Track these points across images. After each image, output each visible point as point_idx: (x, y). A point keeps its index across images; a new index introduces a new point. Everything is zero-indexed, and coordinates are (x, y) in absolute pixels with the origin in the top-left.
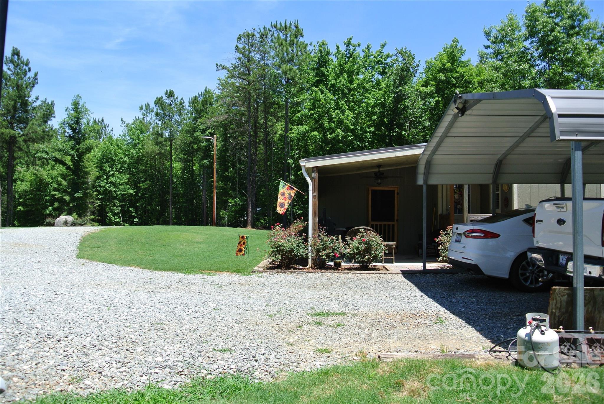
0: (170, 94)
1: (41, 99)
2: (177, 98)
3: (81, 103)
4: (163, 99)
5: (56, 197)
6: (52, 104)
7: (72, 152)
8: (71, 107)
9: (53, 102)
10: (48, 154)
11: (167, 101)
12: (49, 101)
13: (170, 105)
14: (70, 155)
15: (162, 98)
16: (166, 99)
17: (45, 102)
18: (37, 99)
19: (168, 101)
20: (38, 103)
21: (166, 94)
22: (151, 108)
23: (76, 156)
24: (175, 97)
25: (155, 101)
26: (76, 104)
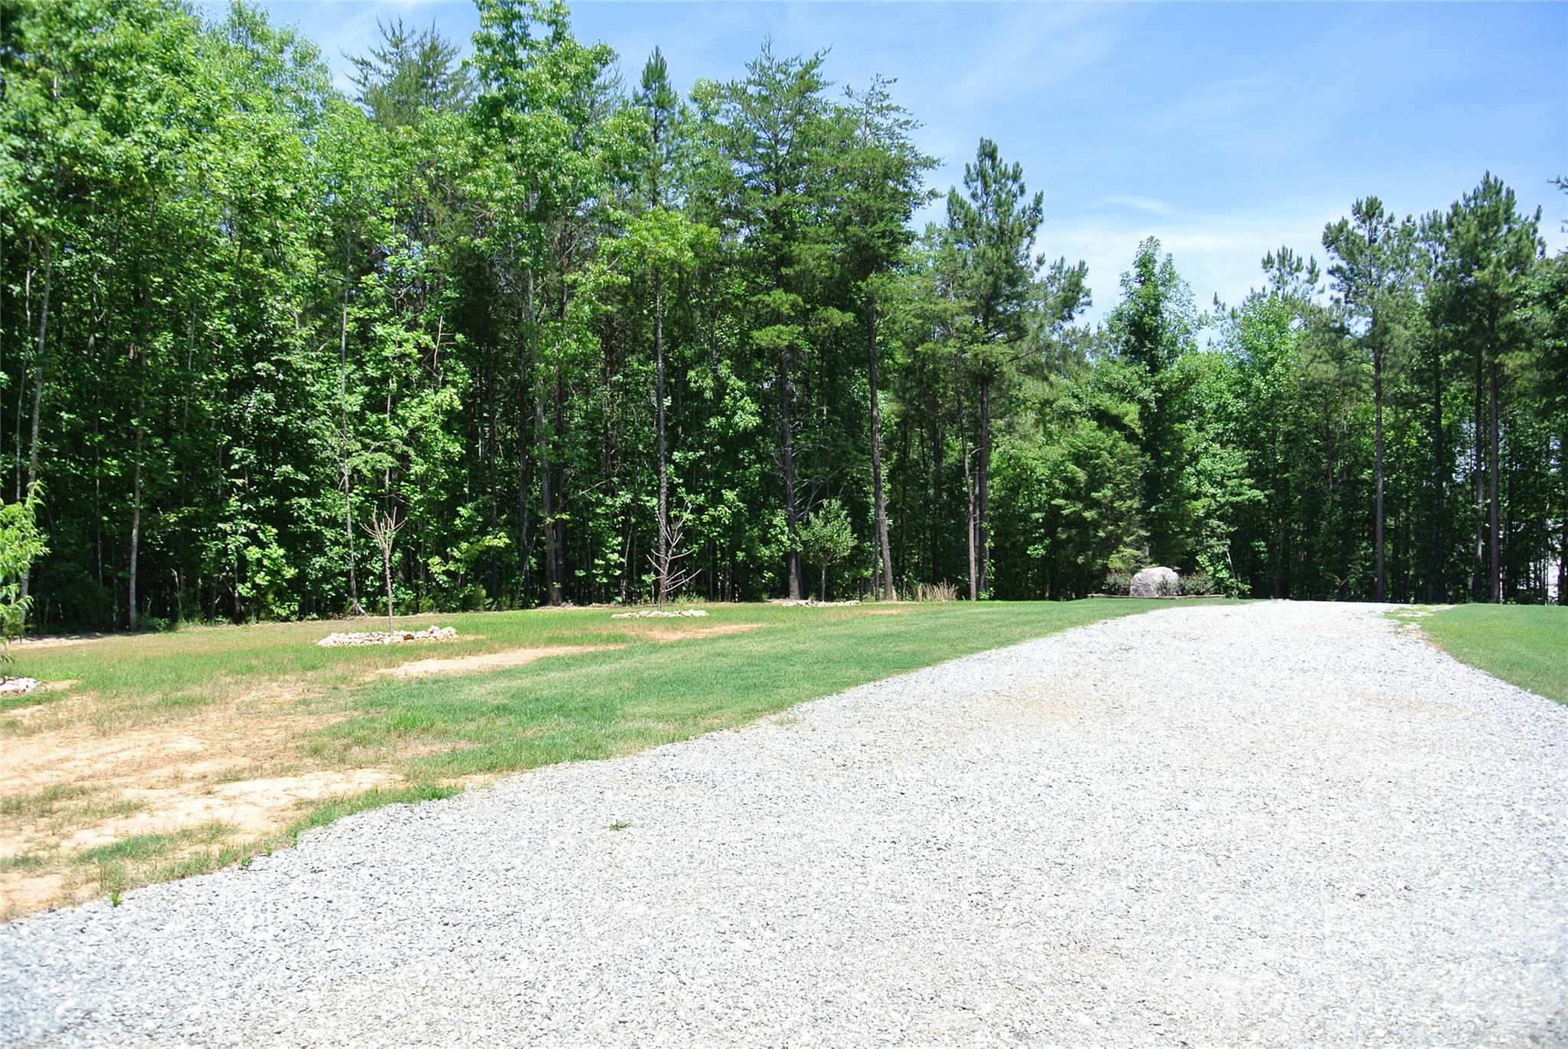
0: (1370, 211)
1: (1050, 260)
2: (1391, 220)
3: (1160, 260)
4: (1350, 227)
5: (1065, 512)
6: (1082, 270)
7: (1146, 393)
8: (1134, 272)
9: (1082, 264)
10: (1080, 400)
11: (1360, 232)
12: (1072, 263)
13: (1372, 241)
14: (1141, 401)
15: (1344, 224)
16: (1359, 227)
17: (1060, 268)
18: (1040, 262)
19: (1363, 232)
20: (1044, 272)
21: (1357, 210)
22: (1294, 259)
23: (1153, 405)
24: (1385, 218)
25: (1326, 236)
26: (1145, 263)
